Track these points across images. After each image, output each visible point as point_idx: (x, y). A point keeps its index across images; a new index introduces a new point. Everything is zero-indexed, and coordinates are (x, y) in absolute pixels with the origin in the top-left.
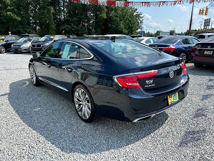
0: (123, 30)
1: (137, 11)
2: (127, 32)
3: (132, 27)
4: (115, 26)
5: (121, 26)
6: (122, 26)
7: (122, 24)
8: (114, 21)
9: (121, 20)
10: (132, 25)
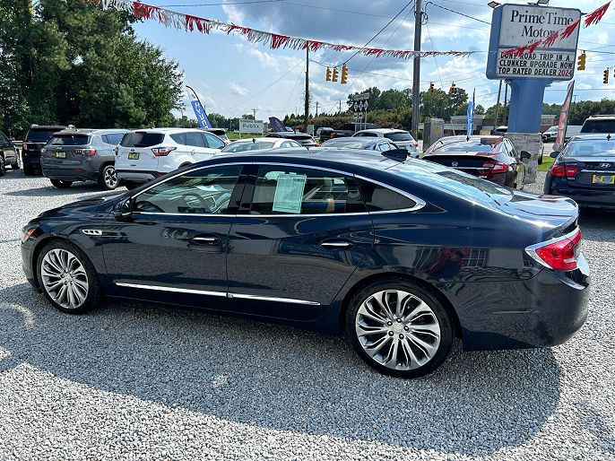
0: (132, 111)
1: (160, 58)
2: (143, 114)
3: (157, 103)
4: (100, 96)
5: (122, 97)
6: (126, 96)
7: (125, 93)
8: (96, 79)
9: (119, 81)
10: (156, 96)
